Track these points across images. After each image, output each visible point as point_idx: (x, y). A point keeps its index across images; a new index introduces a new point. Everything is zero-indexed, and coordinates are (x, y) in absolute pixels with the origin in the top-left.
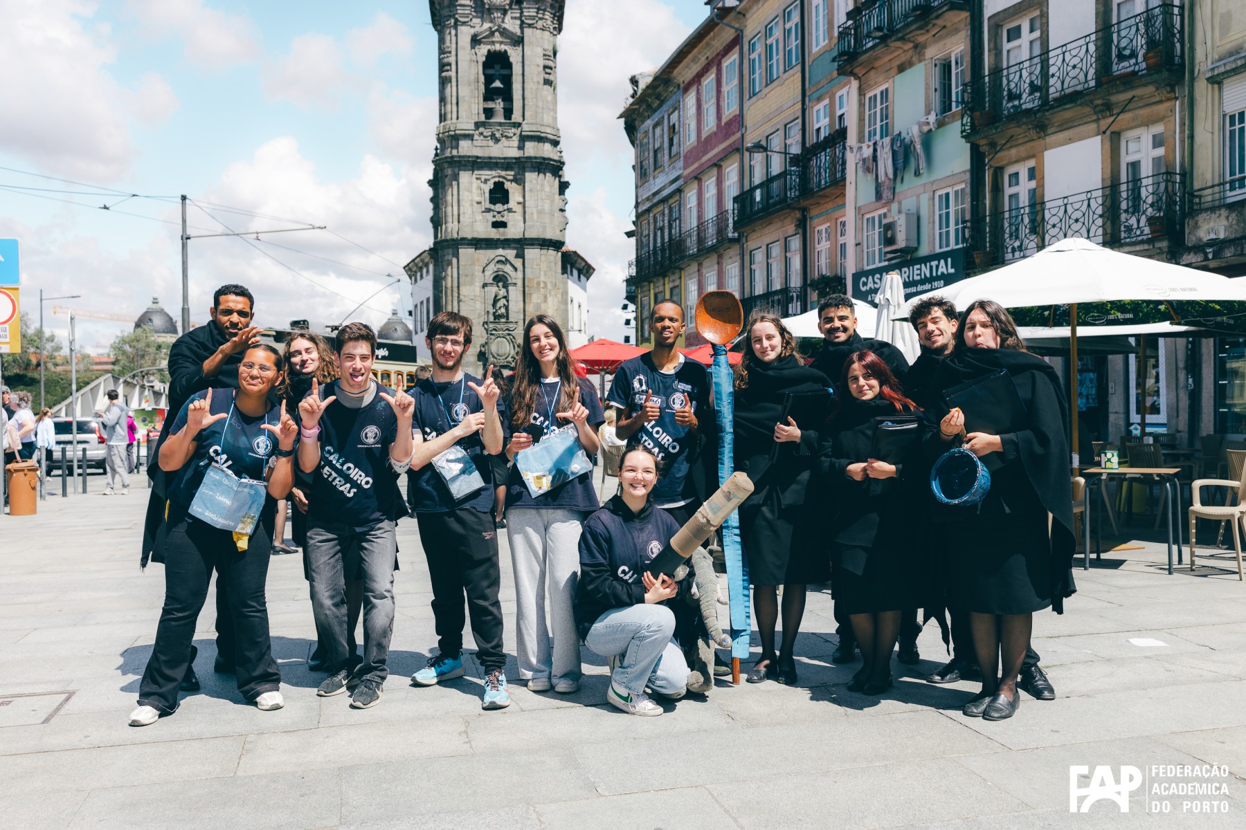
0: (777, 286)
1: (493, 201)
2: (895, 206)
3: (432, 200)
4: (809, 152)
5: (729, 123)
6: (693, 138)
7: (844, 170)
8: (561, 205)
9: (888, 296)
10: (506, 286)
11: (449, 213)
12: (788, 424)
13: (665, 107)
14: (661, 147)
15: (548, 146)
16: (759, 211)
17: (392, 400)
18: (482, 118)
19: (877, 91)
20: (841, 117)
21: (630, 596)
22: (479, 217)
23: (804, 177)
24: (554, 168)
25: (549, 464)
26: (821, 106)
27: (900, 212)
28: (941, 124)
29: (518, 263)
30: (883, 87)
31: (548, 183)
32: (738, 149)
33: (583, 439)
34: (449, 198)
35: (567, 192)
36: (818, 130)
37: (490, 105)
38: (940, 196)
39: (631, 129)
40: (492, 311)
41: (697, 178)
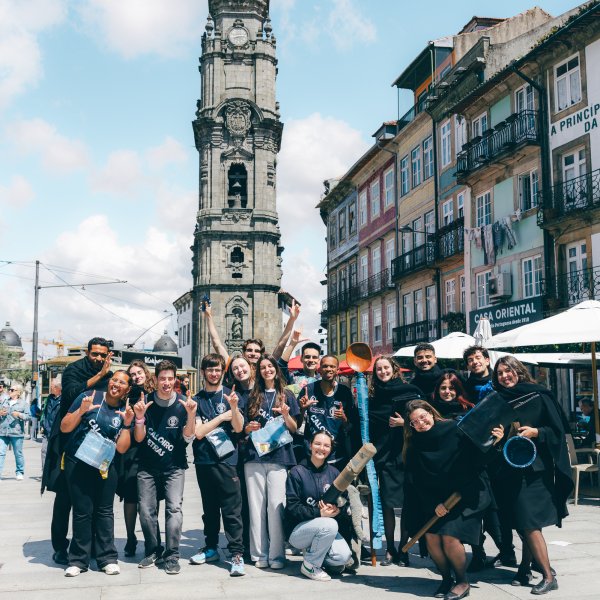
0: (421, 318)
1: (233, 260)
2: (496, 268)
3: (193, 259)
4: (441, 232)
5: (388, 212)
6: (365, 221)
7: (463, 245)
8: (278, 262)
9: (481, 333)
10: (241, 316)
11: (204, 268)
12: (396, 417)
13: (347, 201)
14: (344, 226)
15: (270, 224)
16: (408, 269)
17: (185, 403)
18: (227, 206)
19: (483, 195)
20: (461, 209)
21: (312, 514)
22: (224, 271)
23: (438, 248)
24: (274, 238)
25: (268, 438)
26: (448, 202)
27: (499, 272)
28: (524, 217)
29: (249, 301)
30: (487, 192)
31: (270, 248)
32: (394, 229)
33: (288, 425)
34: (204, 258)
35: (282, 254)
36: (446, 218)
37: (232, 198)
38: (525, 263)
39: (324, 215)
40: (231, 333)
41: (368, 247)
